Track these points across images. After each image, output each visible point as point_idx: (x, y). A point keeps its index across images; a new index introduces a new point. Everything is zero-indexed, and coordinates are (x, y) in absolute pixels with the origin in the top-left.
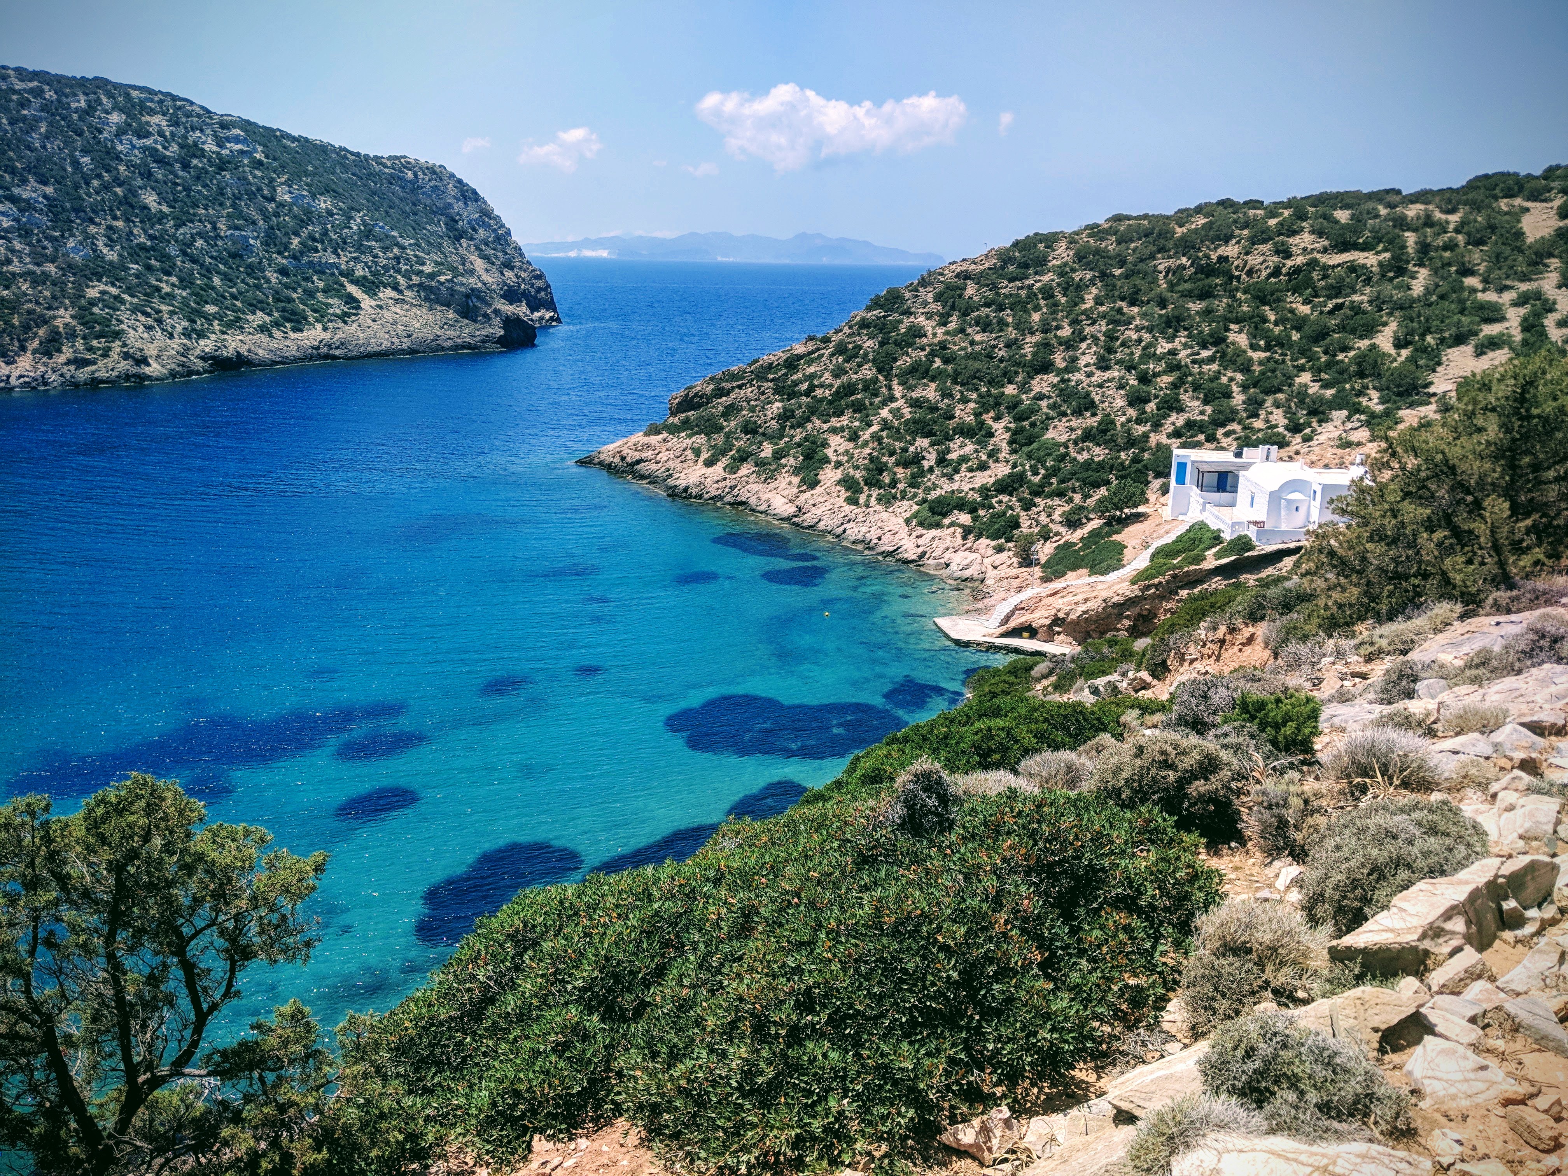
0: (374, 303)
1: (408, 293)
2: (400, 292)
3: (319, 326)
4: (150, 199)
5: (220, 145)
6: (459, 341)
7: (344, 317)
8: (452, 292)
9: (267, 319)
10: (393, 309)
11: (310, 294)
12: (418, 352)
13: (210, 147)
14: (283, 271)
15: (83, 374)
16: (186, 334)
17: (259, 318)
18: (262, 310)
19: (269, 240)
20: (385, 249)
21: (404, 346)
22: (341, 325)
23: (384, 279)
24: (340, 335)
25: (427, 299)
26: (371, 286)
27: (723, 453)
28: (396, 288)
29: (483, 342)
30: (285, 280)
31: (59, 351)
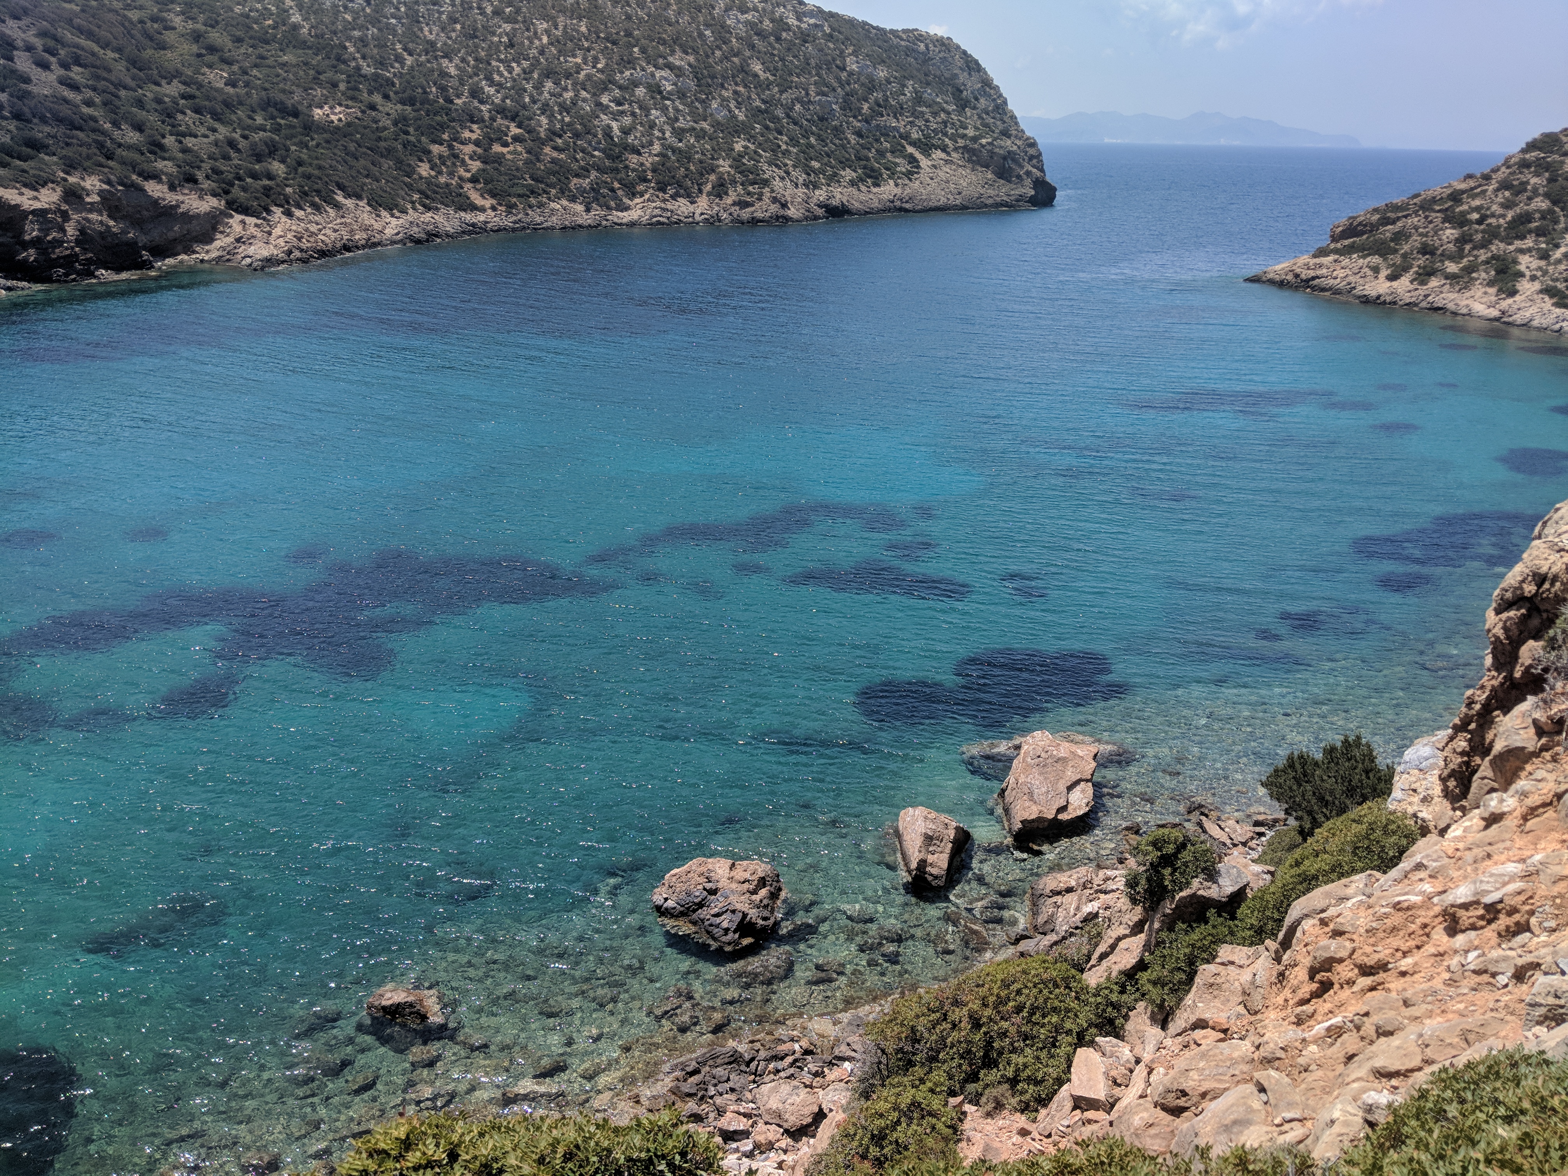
0: (930, 163)
1: (954, 155)
2: (948, 154)
3: (891, 182)
4: (757, 67)
5: (799, 19)
6: (998, 199)
7: (909, 175)
8: (992, 154)
9: (854, 175)
10: (944, 168)
11: (881, 153)
12: (967, 208)
13: (792, 21)
14: (859, 134)
15: (746, 214)
16: (806, 185)
17: (848, 174)
18: (850, 167)
19: (846, 106)
20: (935, 114)
21: (958, 202)
22: (907, 182)
23: (934, 142)
24: (908, 191)
25: (969, 161)
26: (926, 147)
27: (1406, 269)
28: (944, 150)
29: (1017, 200)
30: (861, 141)
31: (727, 194)
